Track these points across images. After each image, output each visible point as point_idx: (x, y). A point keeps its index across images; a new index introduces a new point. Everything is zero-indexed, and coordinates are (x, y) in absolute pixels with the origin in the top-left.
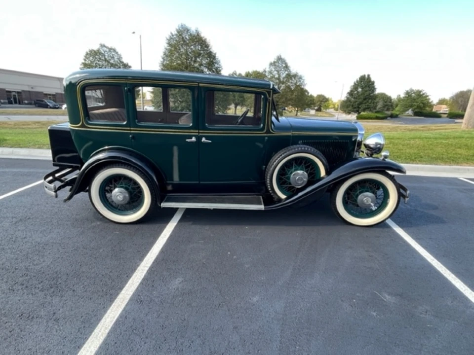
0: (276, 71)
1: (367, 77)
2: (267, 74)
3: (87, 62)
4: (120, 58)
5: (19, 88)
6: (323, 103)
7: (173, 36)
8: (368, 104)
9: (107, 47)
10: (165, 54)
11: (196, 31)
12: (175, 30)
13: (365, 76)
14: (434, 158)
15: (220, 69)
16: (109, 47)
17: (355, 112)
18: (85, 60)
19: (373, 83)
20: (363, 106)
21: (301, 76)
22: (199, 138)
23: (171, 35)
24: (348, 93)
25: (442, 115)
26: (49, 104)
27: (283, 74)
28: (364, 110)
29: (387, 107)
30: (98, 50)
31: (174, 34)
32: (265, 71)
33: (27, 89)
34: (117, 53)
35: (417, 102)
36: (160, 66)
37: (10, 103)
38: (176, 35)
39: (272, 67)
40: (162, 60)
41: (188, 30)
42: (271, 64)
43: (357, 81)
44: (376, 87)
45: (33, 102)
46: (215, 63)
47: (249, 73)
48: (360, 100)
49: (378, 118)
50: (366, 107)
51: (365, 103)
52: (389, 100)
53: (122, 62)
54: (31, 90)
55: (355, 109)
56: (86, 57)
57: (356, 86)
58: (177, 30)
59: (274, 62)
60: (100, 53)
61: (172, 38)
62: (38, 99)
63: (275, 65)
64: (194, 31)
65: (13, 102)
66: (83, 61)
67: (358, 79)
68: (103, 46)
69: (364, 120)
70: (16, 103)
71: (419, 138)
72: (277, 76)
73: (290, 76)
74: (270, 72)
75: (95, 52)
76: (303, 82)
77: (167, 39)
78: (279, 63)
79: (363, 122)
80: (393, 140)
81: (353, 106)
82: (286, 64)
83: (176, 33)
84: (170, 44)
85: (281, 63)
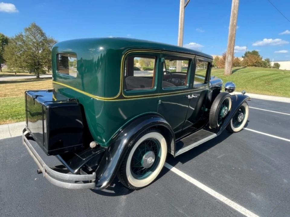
0: (33, 36)
2: (24, 38)
32: (22, 35)
39: (27, 33)
42: (27, 30)
59: (30, 28)
63: (31, 31)
73: (47, 41)
74: (27, 37)
78: (34, 29)
82: (41, 30)
85: (36, 29)
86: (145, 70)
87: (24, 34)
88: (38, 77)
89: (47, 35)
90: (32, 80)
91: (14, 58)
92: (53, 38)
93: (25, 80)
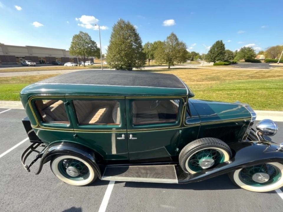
0: (171, 41)
1: (220, 41)
2: (166, 44)
3: (74, 42)
4: (90, 38)
5: (44, 56)
6: (194, 56)
7: (116, 25)
8: (220, 57)
9: (83, 33)
10: (112, 35)
11: (128, 22)
12: (117, 22)
13: (219, 41)
14: (278, 105)
15: (141, 42)
16: (85, 33)
17: (213, 62)
18: (73, 41)
19: (224, 45)
20: (217, 58)
21: (184, 44)
22: (127, 136)
23: (115, 25)
24: (209, 51)
25: (261, 61)
26: (58, 63)
27: (174, 43)
28: (218, 60)
29: (230, 57)
30: (79, 35)
31: (116, 24)
32: (165, 42)
33: (47, 56)
34: (88, 36)
35: (247, 55)
36: (110, 43)
37: (41, 63)
38: (117, 25)
39: (168, 40)
40: (111, 39)
41: (124, 22)
42: (168, 38)
43: (215, 44)
44: (225, 47)
45: (51, 62)
46: (138, 39)
47: (156, 42)
48: (216, 55)
49: (225, 65)
50: (219, 58)
51: (219, 56)
52: (231, 54)
53: (92, 41)
54: (50, 56)
55: (213, 60)
56: (73, 39)
57: (214, 47)
58: (118, 22)
59: (170, 37)
60: (80, 36)
61: (115, 27)
62: (53, 61)
63: (170, 38)
64: (127, 22)
65: (42, 63)
66: (72, 41)
67: (215, 43)
68: (81, 32)
69: (218, 66)
70: (43, 63)
71: (264, 88)
72: (171, 44)
73: (178, 44)
74: (168, 42)
75: (78, 36)
76: (185, 47)
77: (113, 28)
78: (172, 37)
79: (217, 67)
80: (248, 91)
81: (211, 58)
82: (176, 37)
83: (117, 24)
84: (114, 30)
85: (173, 37)
86: (266, 62)
87: (166, 41)
88: (169, 68)
89: (179, 40)
90: (165, 69)
91: (158, 57)
92: (182, 41)
93: (161, 70)
